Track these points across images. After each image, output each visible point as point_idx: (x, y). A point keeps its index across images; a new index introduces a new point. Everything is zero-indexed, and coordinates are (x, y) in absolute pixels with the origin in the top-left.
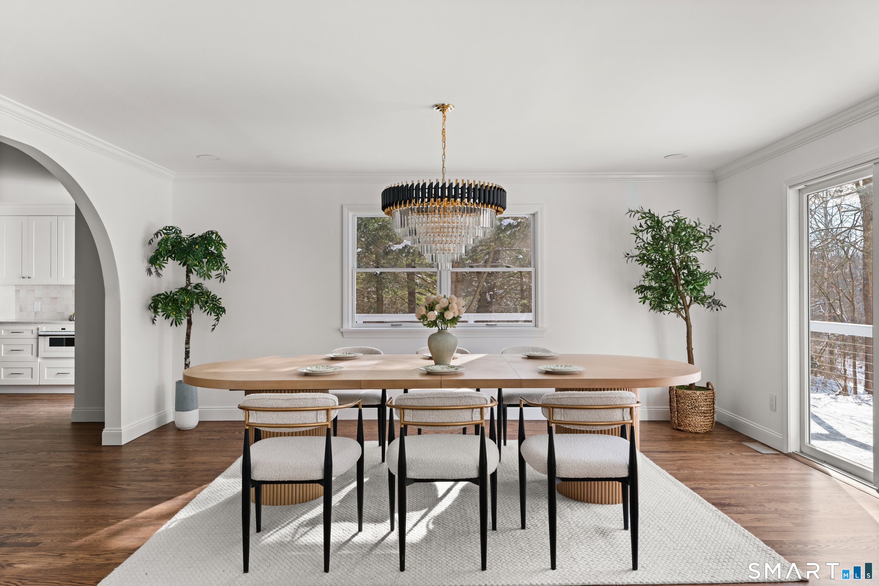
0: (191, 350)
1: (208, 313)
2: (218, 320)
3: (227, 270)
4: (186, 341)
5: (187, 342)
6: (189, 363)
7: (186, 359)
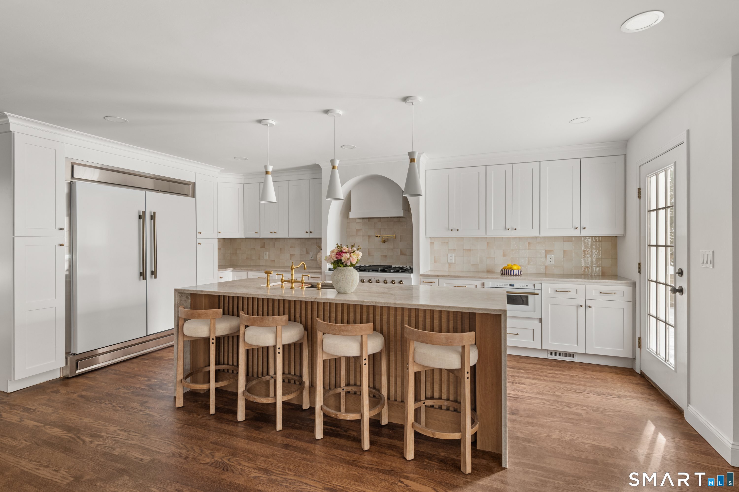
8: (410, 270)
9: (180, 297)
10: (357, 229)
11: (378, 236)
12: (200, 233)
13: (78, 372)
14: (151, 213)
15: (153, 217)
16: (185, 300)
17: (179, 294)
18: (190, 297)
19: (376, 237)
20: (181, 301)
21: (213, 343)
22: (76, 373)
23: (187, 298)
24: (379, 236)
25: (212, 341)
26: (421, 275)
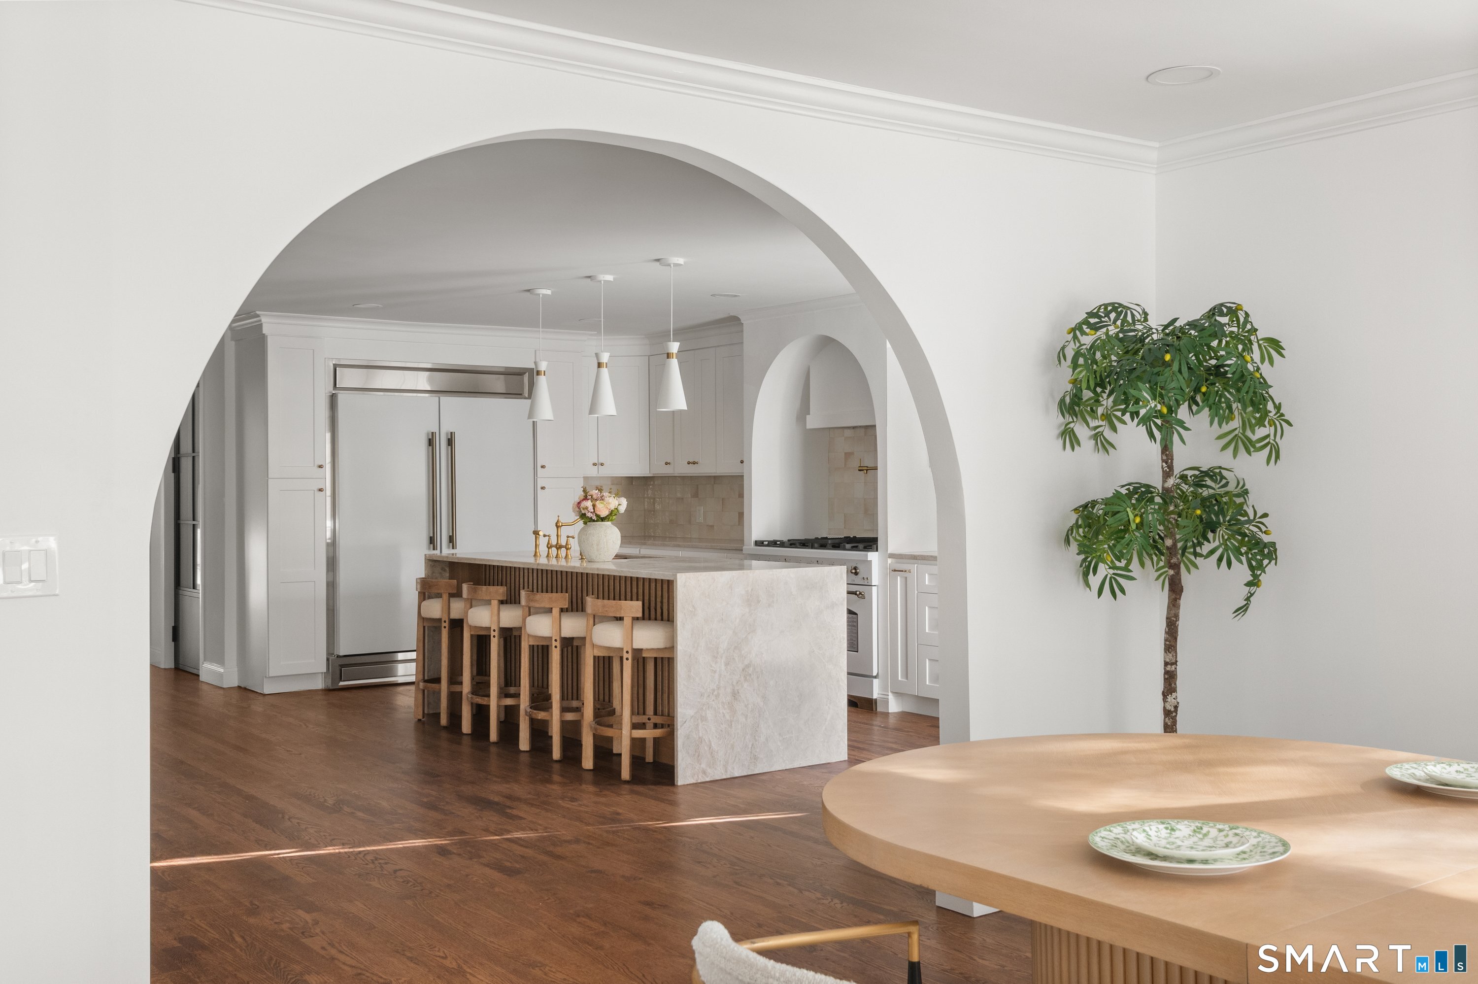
0: (1181, 670)
1: (1220, 560)
2: (1254, 583)
3: (1283, 423)
4: (1166, 640)
5: (1171, 645)
6: (1176, 707)
7: (1165, 695)
8: (870, 544)
9: (432, 566)
10: (846, 454)
11: (864, 468)
12: (543, 467)
13: (342, 683)
14: (447, 434)
15: (450, 442)
16: (440, 573)
17: (430, 563)
18: (447, 569)
19: (860, 470)
20: (433, 572)
21: (445, 627)
22: (339, 684)
23: (443, 569)
24: (866, 468)
25: (444, 624)
26: (892, 556)
